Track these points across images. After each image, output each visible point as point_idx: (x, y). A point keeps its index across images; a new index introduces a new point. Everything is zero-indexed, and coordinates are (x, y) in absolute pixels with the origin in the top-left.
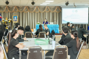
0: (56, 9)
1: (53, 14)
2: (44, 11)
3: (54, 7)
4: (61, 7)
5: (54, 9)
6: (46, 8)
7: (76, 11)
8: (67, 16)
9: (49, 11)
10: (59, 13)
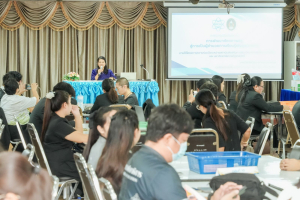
0: (144, 13)
1: (130, 35)
2: (89, 25)
3: (135, 5)
4: (165, 5)
5: (134, 13)
6: (101, 8)
7: (231, 24)
8: (191, 46)
9: (111, 24)
10: (155, 31)
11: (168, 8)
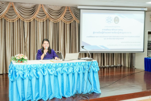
0: (65, 13)
4: (79, 7)
7: (116, 20)
8: (94, 33)
9: (45, 18)
10: (70, 24)
11: (80, 9)
